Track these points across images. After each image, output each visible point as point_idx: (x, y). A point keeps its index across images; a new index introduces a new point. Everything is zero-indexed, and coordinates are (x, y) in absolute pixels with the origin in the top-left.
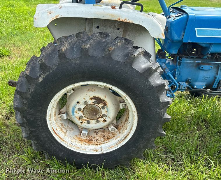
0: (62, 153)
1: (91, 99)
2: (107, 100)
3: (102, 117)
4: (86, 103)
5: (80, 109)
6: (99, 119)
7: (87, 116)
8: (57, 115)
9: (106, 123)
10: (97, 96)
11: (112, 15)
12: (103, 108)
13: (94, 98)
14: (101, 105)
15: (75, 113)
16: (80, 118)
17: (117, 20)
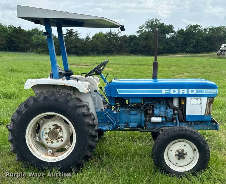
0: (34, 161)
1: (53, 126)
2: (62, 126)
3: (60, 138)
4: (50, 129)
5: (46, 133)
6: (58, 140)
7: (51, 138)
8: (33, 138)
9: (63, 143)
10: (56, 124)
11: (61, 83)
12: (60, 131)
13: (54, 125)
14: (58, 130)
15: (44, 136)
16: (47, 139)
17: (64, 85)
